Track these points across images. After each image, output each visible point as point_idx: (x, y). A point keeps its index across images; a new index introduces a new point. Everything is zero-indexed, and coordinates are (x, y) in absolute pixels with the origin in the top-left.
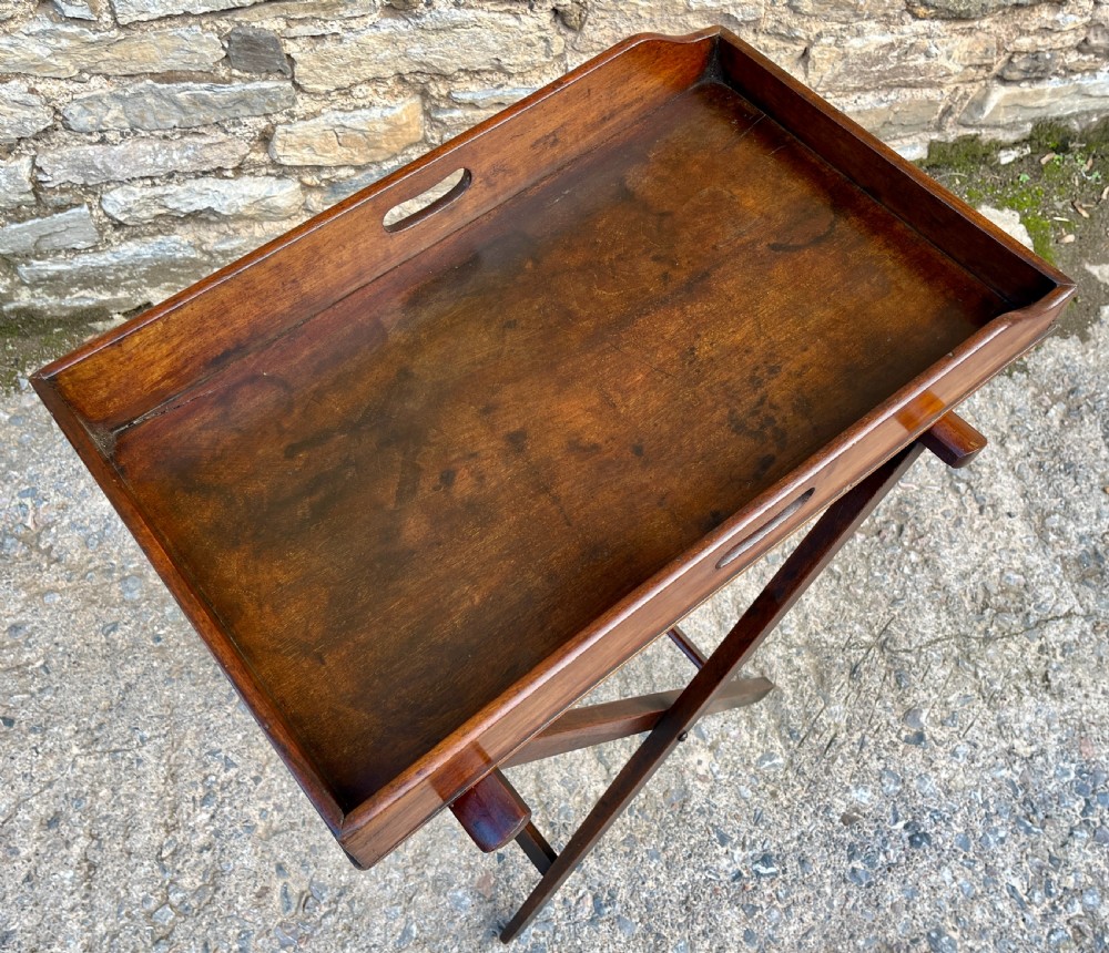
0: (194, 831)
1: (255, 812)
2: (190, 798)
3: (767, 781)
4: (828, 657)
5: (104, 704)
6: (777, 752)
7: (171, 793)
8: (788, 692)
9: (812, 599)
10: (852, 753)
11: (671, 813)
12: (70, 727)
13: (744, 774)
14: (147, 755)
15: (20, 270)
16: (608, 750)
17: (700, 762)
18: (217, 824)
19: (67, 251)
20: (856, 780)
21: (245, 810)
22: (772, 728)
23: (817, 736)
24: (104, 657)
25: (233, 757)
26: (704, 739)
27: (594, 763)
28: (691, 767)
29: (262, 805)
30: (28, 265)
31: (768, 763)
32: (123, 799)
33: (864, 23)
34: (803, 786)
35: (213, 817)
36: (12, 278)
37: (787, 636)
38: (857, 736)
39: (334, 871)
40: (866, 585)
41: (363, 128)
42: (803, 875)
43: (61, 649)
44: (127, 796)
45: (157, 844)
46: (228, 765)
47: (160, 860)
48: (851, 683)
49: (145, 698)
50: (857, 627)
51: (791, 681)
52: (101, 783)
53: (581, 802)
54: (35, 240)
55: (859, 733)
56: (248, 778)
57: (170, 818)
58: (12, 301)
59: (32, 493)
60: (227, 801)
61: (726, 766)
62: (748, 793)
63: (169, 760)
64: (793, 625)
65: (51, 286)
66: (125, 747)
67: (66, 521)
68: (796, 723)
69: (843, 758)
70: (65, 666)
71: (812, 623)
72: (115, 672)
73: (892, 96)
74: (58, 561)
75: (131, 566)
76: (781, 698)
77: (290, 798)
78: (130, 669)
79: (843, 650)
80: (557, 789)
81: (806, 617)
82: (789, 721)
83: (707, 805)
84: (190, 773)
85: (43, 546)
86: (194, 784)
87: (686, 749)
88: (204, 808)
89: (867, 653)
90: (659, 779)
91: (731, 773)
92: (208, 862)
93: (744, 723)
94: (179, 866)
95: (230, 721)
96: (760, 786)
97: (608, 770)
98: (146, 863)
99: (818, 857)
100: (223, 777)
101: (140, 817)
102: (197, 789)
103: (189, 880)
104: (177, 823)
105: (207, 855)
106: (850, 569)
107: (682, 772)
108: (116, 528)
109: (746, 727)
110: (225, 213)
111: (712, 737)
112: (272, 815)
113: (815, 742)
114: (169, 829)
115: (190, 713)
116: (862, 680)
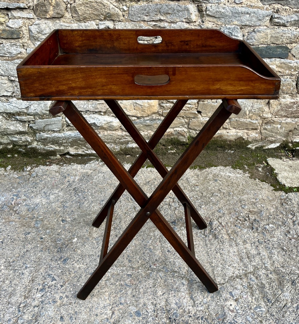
0: (34, 299)
1: (58, 297)
2: (36, 288)
3: (258, 316)
4: (283, 276)
5: (17, 255)
6: (263, 306)
7: (30, 286)
8: (267, 285)
9: (276, 256)
10: (293, 311)
11: (218, 322)
12: (3, 260)
13: (249, 312)
14: (26, 272)
15: (37, 135)
16: (195, 295)
17: (231, 305)
18: (43, 298)
19: (52, 131)
20: (295, 321)
21: (55, 295)
22: (260, 297)
23: (279, 303)
24: (22, 241)
25: (56, 277)
26: (233, 297)
27: (189, 299)
28: (227, 306)
29: (61, 295)
30: (40, 134)
31: (259, 309)
32: (13, 285)
33: (285, 95)
34: (273, 320)
35: (43, 296)
36: (34, 138)
37: (266, 267)
38: (295, 305)
39: (82, 322)
40: (297, 255)
41: (141, 104)
43: (9, 237)
44: (15, 284)
45: (19, 302)
46: (54, 279)
47: (19, 307)
48: (292, 286)
49: (31, 255)
50: (294, 268)
51: (268, 282)
52: (7, 279)
53: (182, 312)
54: (44, 125)
55: (296, 305)
56: (59, 285)
57: (27, 294)
58: (31, 145)
59: (17, 196)
60: (49, 291)
61: (242, 308)
62: (250, 319)
63: (33, 275)
64: (269, 264)
65: (43, 142)
66: (20, 269)
67: (24, 203)
68: (270, 297)
69: (290, 312)
70: (9, 242)
71: (276, 264)
72: (24, 246)
73: (296, 120)
74: (18, 214)
75: (40, 217)
76: (264, 288)
77: (72, 294)
78: (29, 246)
79: (288, 275)
80: (173, 306)
81: (274, 262)
82: (267, 296)
83: (233, 321)
84: (39, 280)
85: (14, 209)
86: (39, 284)
87: (226, 299)
88: (40, 292)
90: (214, 309)
91: (243, 311)
92: (36, 311)
93: (249, 294)
94: (25, 311)
95: (58, 266)
96: (255, 317)
97: (194, 303)
98: (14, 307)
100: (50, 283)
101: (17, 291)
102: (40, 286)
103: (27, 316)
104: (29, 296)
105: (36, 309)
106: (290, 249)
107: (224, 307)
108: (39, 207)
109: (250, 295)
110: (98, 125)
111: (236, 297)
112: (64, 299)
113: (278, 305)
114: (26, 297)
115: (45, 261)
116: (297, 285)
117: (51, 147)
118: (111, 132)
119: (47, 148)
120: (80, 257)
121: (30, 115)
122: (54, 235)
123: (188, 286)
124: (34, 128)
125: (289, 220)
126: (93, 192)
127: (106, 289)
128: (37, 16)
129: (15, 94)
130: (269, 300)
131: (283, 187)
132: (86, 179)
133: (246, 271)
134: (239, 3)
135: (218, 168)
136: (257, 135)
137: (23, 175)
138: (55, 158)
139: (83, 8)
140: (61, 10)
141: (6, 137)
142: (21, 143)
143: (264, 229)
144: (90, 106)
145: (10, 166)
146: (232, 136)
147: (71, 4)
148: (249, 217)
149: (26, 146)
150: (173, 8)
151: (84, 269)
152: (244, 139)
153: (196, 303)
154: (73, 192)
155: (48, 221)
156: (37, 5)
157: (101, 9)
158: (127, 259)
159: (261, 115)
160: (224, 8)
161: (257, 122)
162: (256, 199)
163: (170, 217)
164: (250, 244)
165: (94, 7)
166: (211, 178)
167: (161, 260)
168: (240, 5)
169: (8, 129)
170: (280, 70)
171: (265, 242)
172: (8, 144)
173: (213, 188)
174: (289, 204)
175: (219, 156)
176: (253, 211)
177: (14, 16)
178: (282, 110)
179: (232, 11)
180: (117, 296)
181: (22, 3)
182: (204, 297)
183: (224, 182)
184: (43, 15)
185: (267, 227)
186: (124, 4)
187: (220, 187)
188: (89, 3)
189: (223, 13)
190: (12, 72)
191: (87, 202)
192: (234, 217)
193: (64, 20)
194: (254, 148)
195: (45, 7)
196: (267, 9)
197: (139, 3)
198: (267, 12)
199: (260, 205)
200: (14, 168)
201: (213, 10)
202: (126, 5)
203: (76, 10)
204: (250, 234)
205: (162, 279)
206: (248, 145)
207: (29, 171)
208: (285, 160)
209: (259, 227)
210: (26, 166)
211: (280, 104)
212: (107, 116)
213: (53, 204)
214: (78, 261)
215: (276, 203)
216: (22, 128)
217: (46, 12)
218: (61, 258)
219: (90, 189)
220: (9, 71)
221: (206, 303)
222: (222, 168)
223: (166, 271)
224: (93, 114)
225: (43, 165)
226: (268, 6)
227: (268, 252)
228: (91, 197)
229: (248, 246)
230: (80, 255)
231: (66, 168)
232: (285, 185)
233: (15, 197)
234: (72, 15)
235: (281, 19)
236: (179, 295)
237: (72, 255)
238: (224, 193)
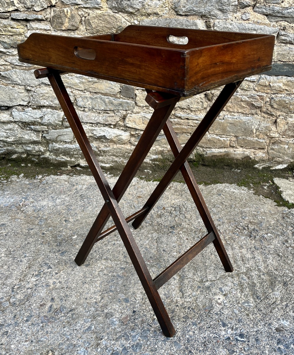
0: (29, 282)
1: (51, 282)
2: (32, 274)
3: (246, 309)
4: (275, 278)
5: (18, 246)
6: (251, 302)
7: (27, 271)
8: (258, 285)
9: (271, 261)
10: (282, 308)
11: (205, 312)
12: (5, 249)
13: (236, 306)
14: (25, 260)
15: (50, 145)
16: (185, 289)
17: (219, 299)
18: (37, 282)
19: (64, 142)
20: (283, 317)
21: (49, 280)
22: (250, 295)
24: (25, 235)
25: (52, 266)
26: (222, 292)
27: (178, 291)
28: (216, 300)
29: (55, 280)
30: (52, 144)
31: (246, 304)
32: (10, 270)
34: (260, 315)
35: (37, 280)
36: (47, 148)
37: (259, 269)
38: (284, 303)
39: (71, 303)
40: (292, 261)
42: (257, 345)
43: (13, 231)
44: (12, 269)
45: (14, 284)
47: (13, 288)
48: (283, 287)
49: (32, 246)
50: (287, 271)
51: (259, 282)
52: (6, 265)
53: (170, 302)
54: (57, 136)
55: (286, 303)
56: (54, 272)
57: (23, 278)
58: (44, 155)
59: (26, 199)
60: (44, 277)
61: (230, 302)
62: (237, 312)
63: (31, 263)
64: (262, 266)
65: (55, 152)
66: (19, 257)
67: (32, 205)
68: (260, 294)
69: (278, 309)
70: (12, 235)
71: (269, 267)
72: (26, 239)
74: (24, 213)
75: (45, 217)
76: (255, 286)
78: (31, 239)
79: (281, 277)
81: (268, 265)
82: (257, 294)
83: (220, 312)
84: (36, 267)
85: (22, 209)
86: (35, 270)
87: (215, 294)
88: (35, 277)
89: (291, 279)
90: (202, 301)
91: (231, 304)
92: (28, 293)
94: (18, 291)
95: (56, 257)
96: (242, 310)
97: (183, 295)
98: (8, 288)
99: (264, 340)
100: (46, 270)
101: (13, 275)
102: (36, 272)
103: (19, 296)
104: (24, 280)
105: (29, 291)
106: (286, 256)
107: (212, 300)
108: (45, 208)
109: (239, 292)
110: (108, 138)
111: (226, 292)
112: (57, 284)
113: (267, 302)
114: (20, 280)
115: (44, 253)
116: (288, 286)
117: (62, 158)
118: (120, 145)
119: (58, 158)
120: (77, 251)
121: (44, 126)
122: (55, 232)
123: (179, 281)
124: (47, 138)
125: (288, 231)
126: (98, 198)
127: (99, 278)
128: (53, 28)
129: (30, 104)
130: (258, 297)
131: (286, 203)
132: (93, 188)
133: (239, 271)
134: (246, 19)
135: (224, 185)
136: (264, 155)
137: (34, 182)
138: (66, 169)
139: (96, 21)
140: (76, 22)
141: (20, 146)
142: (35, 152)
143: (262, 238)
144: (100, 118)
145: (23, 175)
146: (239, 154)
147: (85, 17)
148: (248, 226)
149: (39, 155)
150: (182, 23)
152: (250, 158)
153: (185, 295)
154: (79, 198)
155: (51, 221)
156: (53, 17)
157: (113, 22)
158: (122, 255)
159: (268, 134)
160: (231, 24)
161: (264, 141)
162: (258, 212)
163: (170, 222)
164: (246, 249)
165: (106, 20)
166: (215, 193)
167: (155, 258)
168: (247, 22)
169: (23, 137)
170: (287, 88)
171: (262, 248)
172: (23, 153)
173: (216, 201)
174: (290, 217)
175: (225, 175)
176: (254, 222)
177: (32, 27)
178: (289, 130)
179: (239, 28)
180: (109, 285)
181: (40, 14)
182: (193, 291)
183: (228, 196)
184: (59, 27)
185: (266, 236)
186: (136, 18)
187: (223, 200)
188: (102, 16)
189: (230, 29)
190: (28, 81)
191: (91, 207)
192: (233, 226)
193: (79, 32)
194: (261, 168)
195: (61, 19)
196: (273, 26)
197: (149, 17)
198: (274, 29)
199: (261, 217)
200: (26, 176)
201: (221, 26)
202: (137, 19)
203: (90, 23)
204: (248, 241)
205: (154, 273)
206: (255, 165)
207: (40, 179)
208: (291, 180)
209: (258, 236)
210: (38, 175)
211: (287, 123)
212: (116, 129)
213: (58, 207)
214: (75, 254)
215: (278, 216)
216: (36, 137)
217: (62, 24)
218: (59, 251)
219: (95, 196)
220: (26, 80)
221: (195, 296)
222: (227, 185)
223: (160, 267)
224: (104, 126)
225: (54, 175)
226: (275, 23)
227: (264, 256)
228: (95, 203)
229: (244, 251)
230: (78, 249)
231: (75, 178)
232: (288, 202)
233: (23, 200)
234: (86, 28)
235: (288, 36)
236: (169, 288)
237: (70, 249)
238: (226, 206)
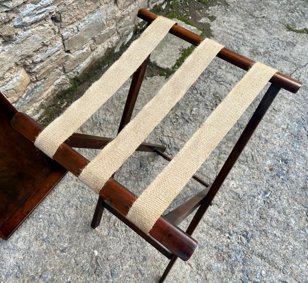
3: (249, 176)
6: (245, 168)
13: (244, 179)
17: (233, 185)
23: (249, 158)
28: (232, 187)
31: (246, 172)
34: (257, 170)
41: (13, 87)
50: (233, 128)
55: (256, 150)
61: (239, 180)
62: (249, 182)
79: (235, 135)
83: (244, 192)
90: (229, 196)
91: (241, 181)
96: (249, 178)
107: (232, 190)
111: (230, 177)
120: (120, 260)
125: (197, 95)
130: (244, 161)
131: (169, 71)
136: (117, 38)
143: (194, 116)
146: (102, 52)
148: (176, 115)
151: (134, 262)
152: (110, 48)
153: (218, 204)
155: (51, 266)
159: (115, 17)
161: (114, 26)
185: (193, 112)
192: (169, 124)
194: (119, 50)
204: (191, 127)
209: (189, 117)
214: (122, 263)
218: (108, 276)
221: (222, 198)
230: (117, 258)
232: (168, 69)
237: (112, 265)
